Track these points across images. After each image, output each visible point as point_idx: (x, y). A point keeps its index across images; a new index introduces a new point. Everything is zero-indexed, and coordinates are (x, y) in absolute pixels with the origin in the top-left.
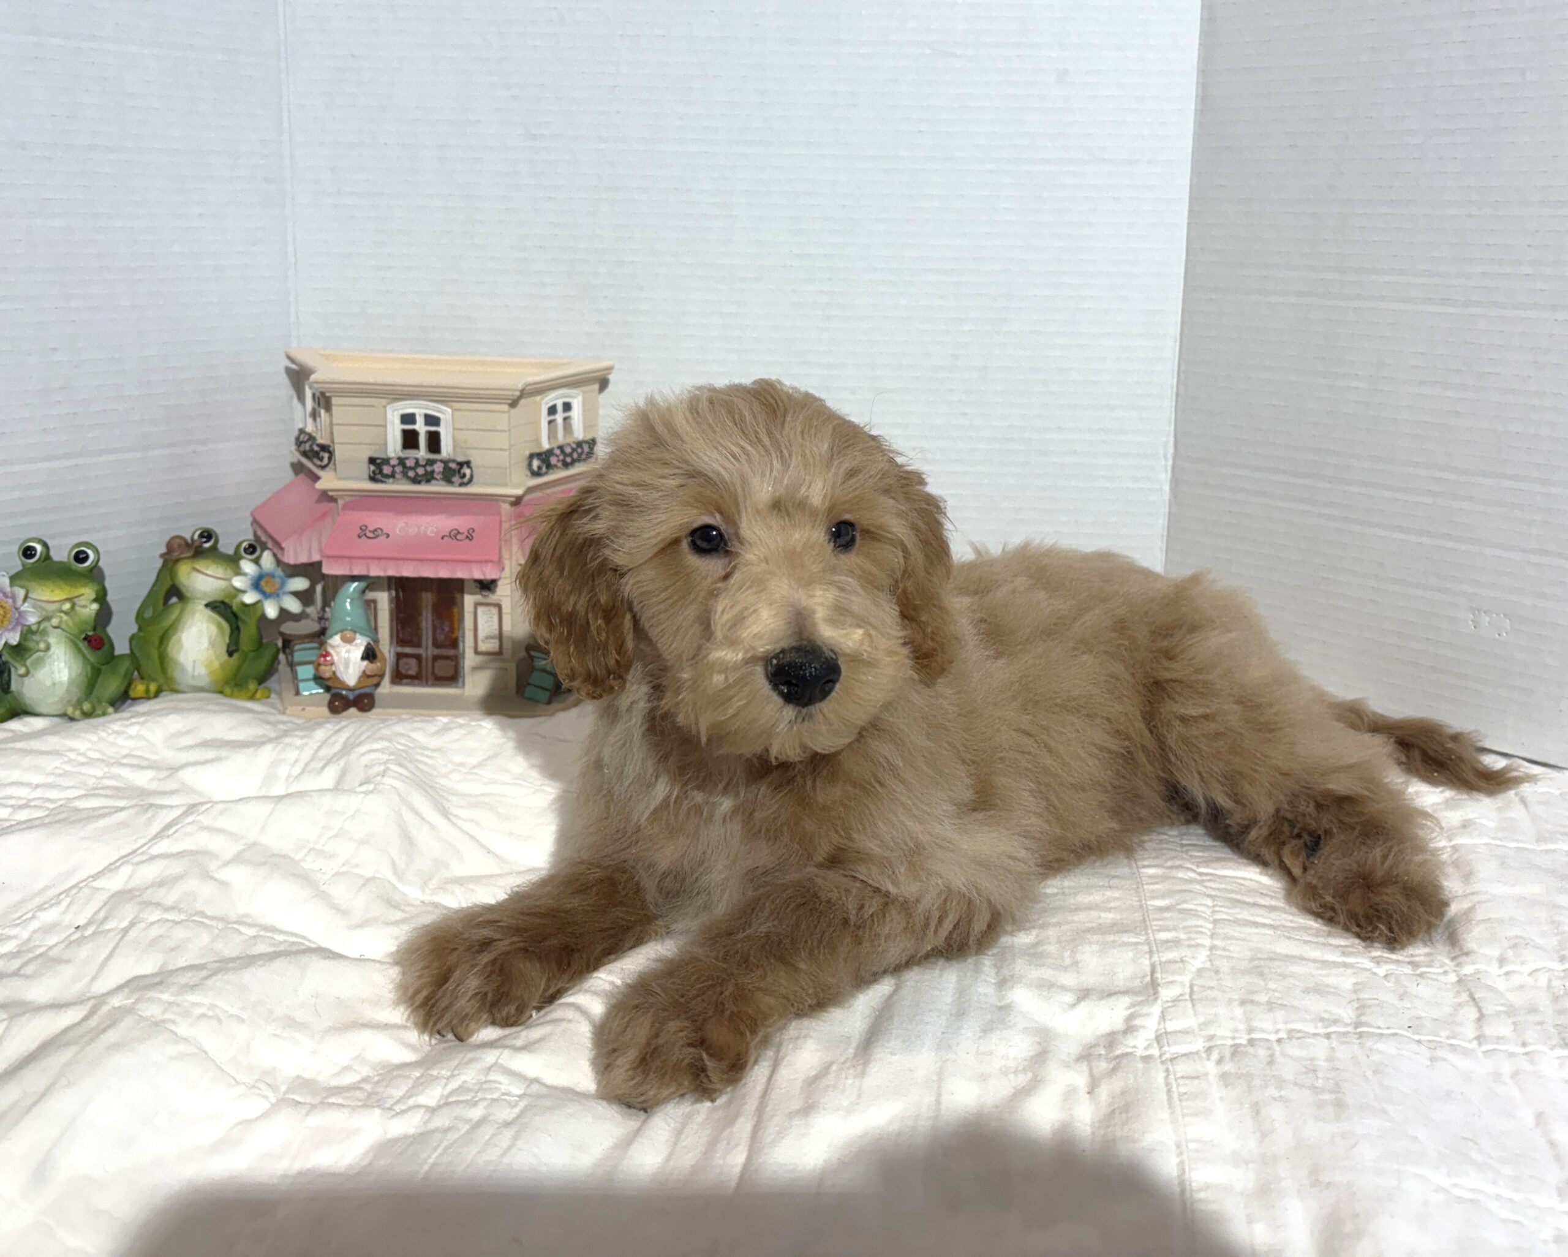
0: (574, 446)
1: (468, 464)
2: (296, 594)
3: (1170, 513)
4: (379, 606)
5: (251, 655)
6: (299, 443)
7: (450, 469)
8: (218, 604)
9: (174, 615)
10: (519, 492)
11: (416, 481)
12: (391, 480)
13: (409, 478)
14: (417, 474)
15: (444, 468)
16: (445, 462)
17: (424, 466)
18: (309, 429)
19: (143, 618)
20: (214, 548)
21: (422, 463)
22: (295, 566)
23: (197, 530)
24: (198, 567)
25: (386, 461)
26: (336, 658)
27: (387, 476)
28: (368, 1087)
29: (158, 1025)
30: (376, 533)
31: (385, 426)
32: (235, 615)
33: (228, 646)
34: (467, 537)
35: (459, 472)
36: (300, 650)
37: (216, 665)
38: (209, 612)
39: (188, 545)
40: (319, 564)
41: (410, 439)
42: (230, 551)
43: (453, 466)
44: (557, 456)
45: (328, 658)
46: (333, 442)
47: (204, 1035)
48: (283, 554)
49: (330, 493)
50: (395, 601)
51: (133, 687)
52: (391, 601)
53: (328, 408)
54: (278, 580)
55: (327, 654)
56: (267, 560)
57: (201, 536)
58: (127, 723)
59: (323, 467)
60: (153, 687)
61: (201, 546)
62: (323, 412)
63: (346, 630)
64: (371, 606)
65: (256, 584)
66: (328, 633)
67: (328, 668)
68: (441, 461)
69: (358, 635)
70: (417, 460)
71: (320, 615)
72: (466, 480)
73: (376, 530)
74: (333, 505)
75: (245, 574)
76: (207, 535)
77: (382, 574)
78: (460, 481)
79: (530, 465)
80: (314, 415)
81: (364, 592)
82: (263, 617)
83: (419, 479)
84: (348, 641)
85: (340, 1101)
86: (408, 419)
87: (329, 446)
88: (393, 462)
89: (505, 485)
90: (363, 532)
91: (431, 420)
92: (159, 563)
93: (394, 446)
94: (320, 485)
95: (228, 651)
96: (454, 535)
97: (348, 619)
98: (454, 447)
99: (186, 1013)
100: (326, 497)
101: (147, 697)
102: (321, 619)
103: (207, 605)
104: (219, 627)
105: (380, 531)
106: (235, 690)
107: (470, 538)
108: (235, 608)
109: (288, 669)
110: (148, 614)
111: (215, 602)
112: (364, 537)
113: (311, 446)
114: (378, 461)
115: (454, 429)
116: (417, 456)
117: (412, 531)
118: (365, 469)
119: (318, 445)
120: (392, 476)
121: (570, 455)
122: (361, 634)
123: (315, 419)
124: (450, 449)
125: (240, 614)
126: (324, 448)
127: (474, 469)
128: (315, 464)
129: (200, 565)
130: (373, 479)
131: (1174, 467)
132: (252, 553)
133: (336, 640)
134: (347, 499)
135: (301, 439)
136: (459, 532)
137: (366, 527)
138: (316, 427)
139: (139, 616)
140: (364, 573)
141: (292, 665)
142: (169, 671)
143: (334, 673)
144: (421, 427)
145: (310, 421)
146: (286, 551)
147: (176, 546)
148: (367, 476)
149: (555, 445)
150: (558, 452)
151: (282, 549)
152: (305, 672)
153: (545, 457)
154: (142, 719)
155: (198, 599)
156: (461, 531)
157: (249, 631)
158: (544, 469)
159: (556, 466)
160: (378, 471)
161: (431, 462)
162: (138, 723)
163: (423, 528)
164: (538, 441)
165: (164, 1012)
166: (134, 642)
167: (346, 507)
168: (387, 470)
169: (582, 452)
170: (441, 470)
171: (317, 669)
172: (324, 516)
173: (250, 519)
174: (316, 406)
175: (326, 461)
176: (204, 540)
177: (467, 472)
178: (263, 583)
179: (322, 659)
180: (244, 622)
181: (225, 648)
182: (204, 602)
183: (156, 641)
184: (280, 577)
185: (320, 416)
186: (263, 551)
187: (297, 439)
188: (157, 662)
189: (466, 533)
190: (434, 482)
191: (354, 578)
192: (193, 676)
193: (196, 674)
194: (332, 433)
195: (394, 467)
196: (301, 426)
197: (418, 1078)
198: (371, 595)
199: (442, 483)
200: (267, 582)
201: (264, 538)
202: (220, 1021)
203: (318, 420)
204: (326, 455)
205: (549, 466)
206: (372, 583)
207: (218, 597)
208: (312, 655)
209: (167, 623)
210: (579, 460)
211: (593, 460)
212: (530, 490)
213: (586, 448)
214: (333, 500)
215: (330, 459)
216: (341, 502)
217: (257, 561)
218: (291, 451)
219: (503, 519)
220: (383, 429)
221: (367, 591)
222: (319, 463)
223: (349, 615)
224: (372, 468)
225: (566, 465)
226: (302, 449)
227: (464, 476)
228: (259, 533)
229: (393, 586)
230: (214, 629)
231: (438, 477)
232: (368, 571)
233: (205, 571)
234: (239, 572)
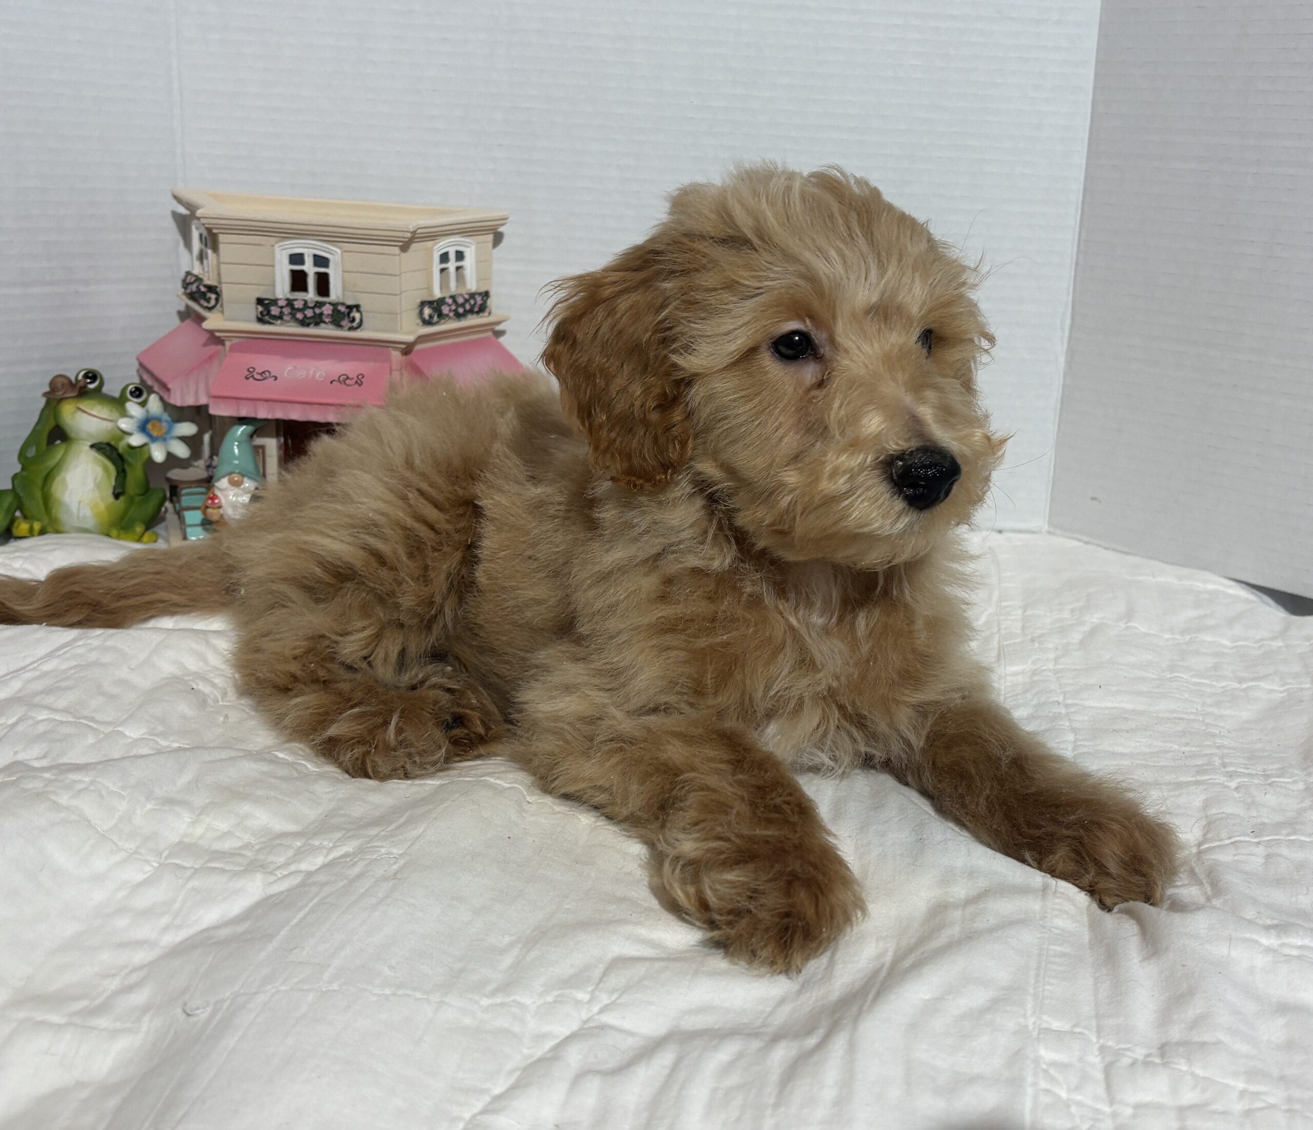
0: (467, 297)
1: (357, 307)
2: (183, 439)
3: (1064, 385)
4: (268, 452)
5: (138, 499)
6: (186, 285)
7: (339, 311)
8: (104, 446)
9: (59, 455)
10: (410, 338)
11: (304, 323)
12: (279, 322)
13: (297, 320)
14: (305, 316)
15: (333, 311)
16: (334, 305)
17: (313, 308)
18: (197, 270)
19: (26, 458)
20: (99, 389)
21: (311, 305)
22: (182, 409)
23: (83, 370)
24: (82, 407)
25: (274, 302)
26: (223, 502)
27: (275, 318)
28: (249, 854)
29: (39, 796)
30: (264, 375)
31: (273, 266)
32: (120, 457)
33: (115, 488)
34: (357, 382)
35: (349, 314)
36: (187, 494)
37: (102, 507)
38: (94, 454)
39: (72, 385)
40: (206, 407)
41: (298, 281)
42: (117, 394)
43: (342, 309)
44: (450, 305)
45: (216, 501)
46: (220, 282)
47: (87, 806)
48: (169, 395)
49: (218, 334)
50: (283, 447)
51: (16, 525)
52: (279, 448)
53: (215, 249)
54: (164, 424)
55: (215, 497)
56: (154, 404)
57: (86, 376)
58: (12, 556)
59: (210, 309)
60: (37, 526)
61: (85, 387)
62: (210, 252)
63: (234, 473)
64: (259, 450)
65: (143, 427)
66: (215, 478)
67: (215, 511)
68: (330, 303)
69: (246, 479)
70: (306, 302)
71: (208, 463)
72: (355, 324)
73: (263, 372)
74: (220, 347)
75: (131, 417)
76: (92, 376)
77: (270, 417)
78: (349, 325)
79: (421, 313)
80: (202, 257)
81: (251, 436)
82: (150, 460)
83: (308, 321)
84: (236, 484)
85: (221, 865)
86: (297, 259)
87: (216, 287)
88: (281, 303)
89: (395, 331)
90: (250, 374)
91: (321, 261)
92: (43, 401)
93: (282, 289)
94: (206, 325)
95: (114, 493)
96: (344, 380)
97: (237, 462)
98: (344, 290)
99: (68, 787)
100: (214, 338)
101: (31, 534)
102: (209, 467)
103: (92, 446)
104: (106, 469)
105: (267, 374)
106: (122, 532)
107: (359, 383)
108: (121, 450)
109: (176, 517)
110: (32, 452)
111: (101, 443)
112: (251, 379)
113: (198, 287)
114: (266, 302)
115: (344, 271)
116: (306, 298)
117: (301, 374)
118: (253, 311)
119: (205, 286)
120: (280, 317)
121: (463, 305)
122: (250, 478)
123: (202, 262)
124: (340, 292)
125: (127, 457)
126: (211, 289)
127: (363, 313)
128: (201, 306)
129: (85, 405)
130: (260, 320)
131: (1070, 338)
132: (138, 396)
133: (223, 483)
134: (235, 341)
135: (188, 281)
136: (348, 378)
137: (254, 369)
138: (203, 269)
139: (22, 455)
140: (251, 415)
141: (179, 514)
142: (54, 511)
143: (222, 516)
144: (309, 268)
145: (197, 264)
146: (172, 392)
147: (59, 385)
148: (254, 317)
149: (446, 294)
150: (450, 301)
151: (168, 390)
152: (193, 517)
153: (437, 305)
154: (26, 554)
155: (82, 440)
156: (350, 376)
157: (135, 474)
158: (435, 318)
159: (447, 315)
160: (265, 313)
161: (319, 305)
162: (21, 557)
163: (312, 372)
164: (430, 289)
165: (46, 786)
166: (16, 482)
167: (232, 349)
168: (275, 311)
169: (475, 303)
170: (330, 312)
171: (204, 513)
172: (211, 358)
173: (136, 365)
174: (203, 247)
175: (213, 302)
176: (89, 381)
177: (357, 316)
178: (149, 426)
179: (210, 502)
180: (130, 464)
181: (110, 491)
182: (90, 443)
183: (40, 481)
184: (166, 421)
185: (207, 258)
186: (149, 394)
187: (184, 281)
188: (41, 502)
189: (355, 379)
190: (322, 325)
191: (242, 420)
192: (78, 517)
193: (81, 515)
194: (219, 274)
195: (282, 307)
196: (187, 269)
197: (300, 848)
198: (259, 441)
199: (331, 326)
200: (154, 426)
201: (150, 382)
202: (101, 796)
203: (205, 261)
204: (213, 296)
205: (441, 315)
206: (260, 427)
207: (103, 438)
208: (198, 501)
209: (51, 463)
210: (471, 311)
211: (486, 314)
212: (422, 339)
213: (479, 300)
214: (220, 341)
215: (217, 300)
216: (228, 344)
217: (143, 404)
218: (178, 296)
219: (394, 367)
220: (270, 268)
221: (255, 437)
222: (206, 304)
223: (236, 458)
224: (260, 308)
225: (459, 316)
226: (188, 291)
227: (353, 320)
228: (146, 377)
229: (282, 433)
230: (99, 471)
231: (327, 320)
232: (256, 412)
233: (89, 411)
234: (124, 414)
